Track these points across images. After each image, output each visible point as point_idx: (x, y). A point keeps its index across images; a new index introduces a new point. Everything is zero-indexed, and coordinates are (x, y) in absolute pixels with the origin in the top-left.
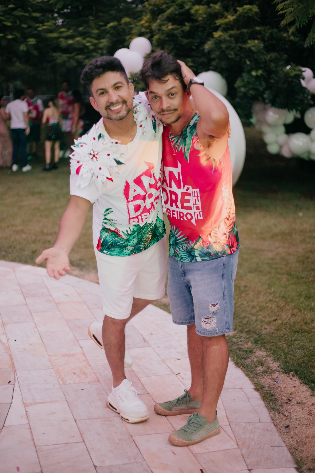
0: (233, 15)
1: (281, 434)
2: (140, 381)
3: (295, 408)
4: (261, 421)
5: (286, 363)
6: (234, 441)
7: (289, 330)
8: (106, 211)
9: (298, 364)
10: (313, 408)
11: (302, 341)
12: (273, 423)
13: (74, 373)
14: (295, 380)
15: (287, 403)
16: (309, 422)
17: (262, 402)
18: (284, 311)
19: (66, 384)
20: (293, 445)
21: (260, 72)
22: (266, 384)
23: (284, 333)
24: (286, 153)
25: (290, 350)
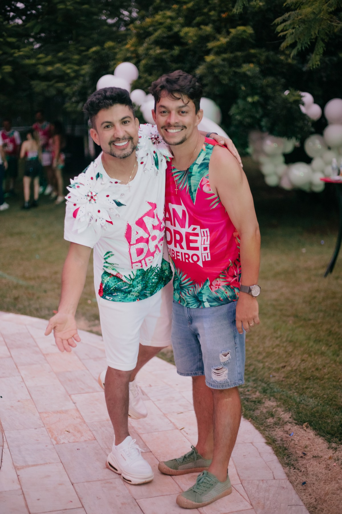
0: (225, 38)
1: (298, 492)
2: (141, 438)
3: (311, 463)
4: (275, 478)
5: (299, 413)
6: (247, 501)
7: (300, 377)
8: (106, 254)
9: (311, 415)
10: (330, 461)
11: (314, 388)
12: (289, 479)
13: (67, 431)
14: (310, 431)
15: (302, 457)
16: (327, 478)
17: (275, 457)
18: (293, 356)
19: (60, 444)
20: (311, 503)
21: (256, 98)
22: (278, 437)
23: (295, 381)
24: (286, 185)
25: (301, 399)
